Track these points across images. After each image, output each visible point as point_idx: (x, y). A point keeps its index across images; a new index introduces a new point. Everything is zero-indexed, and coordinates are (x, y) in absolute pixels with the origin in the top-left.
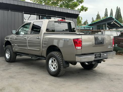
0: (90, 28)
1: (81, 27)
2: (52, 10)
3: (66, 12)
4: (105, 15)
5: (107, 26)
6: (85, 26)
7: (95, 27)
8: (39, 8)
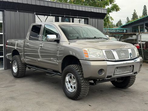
0: (124, 30)
1: (112, 30)
2: (71, 9)
3: (89, 11)
4: (143, 13)
5: (144, 28)
6: (117, 28)
7: (129, 29)
8: (55, 7)
